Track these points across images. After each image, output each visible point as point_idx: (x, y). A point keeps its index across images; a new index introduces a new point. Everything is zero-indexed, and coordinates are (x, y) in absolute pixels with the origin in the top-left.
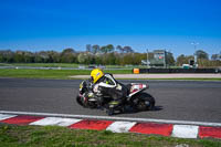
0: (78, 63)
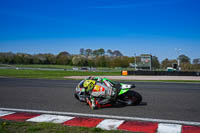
0: (72, 65)
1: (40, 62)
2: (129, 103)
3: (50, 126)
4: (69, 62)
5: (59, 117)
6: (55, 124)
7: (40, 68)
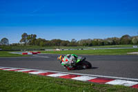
1: (109, 44)
2: (84, 67)
3: (122, 88)
4: (130, 42)
5: (128, 82)
6: (126, 87)
7: (109, 48)
